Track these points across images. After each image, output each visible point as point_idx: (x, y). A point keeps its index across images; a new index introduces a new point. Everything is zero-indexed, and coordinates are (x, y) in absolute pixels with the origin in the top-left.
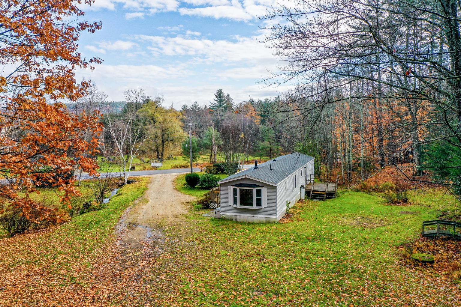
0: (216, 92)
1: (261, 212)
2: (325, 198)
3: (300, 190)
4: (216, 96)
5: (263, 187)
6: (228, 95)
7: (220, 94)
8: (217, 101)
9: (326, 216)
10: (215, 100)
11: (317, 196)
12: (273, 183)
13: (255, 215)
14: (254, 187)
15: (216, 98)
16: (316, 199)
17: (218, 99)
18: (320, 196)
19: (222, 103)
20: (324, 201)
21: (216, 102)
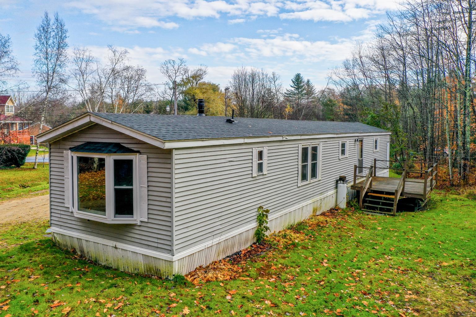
0: (293, 77)
1: (135, 234)
2: (395, 207)
3: (336, 187)
4: (293, 82)
5: (138, 152)
6: (308, 81)
7: (298, 80)
8: (294, 87)
9: (371, 263)
10: (291, 86)
11: (378, 203)
12: (156, 137)
13: (120, 245)
14: (110, 152)
15: (292, 84)
16: (374, 208)
17: (295, 85)
18: (383, 204)
19: (300, 90)
20: (394, 215)
21: (293, 89)
